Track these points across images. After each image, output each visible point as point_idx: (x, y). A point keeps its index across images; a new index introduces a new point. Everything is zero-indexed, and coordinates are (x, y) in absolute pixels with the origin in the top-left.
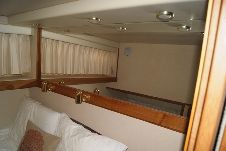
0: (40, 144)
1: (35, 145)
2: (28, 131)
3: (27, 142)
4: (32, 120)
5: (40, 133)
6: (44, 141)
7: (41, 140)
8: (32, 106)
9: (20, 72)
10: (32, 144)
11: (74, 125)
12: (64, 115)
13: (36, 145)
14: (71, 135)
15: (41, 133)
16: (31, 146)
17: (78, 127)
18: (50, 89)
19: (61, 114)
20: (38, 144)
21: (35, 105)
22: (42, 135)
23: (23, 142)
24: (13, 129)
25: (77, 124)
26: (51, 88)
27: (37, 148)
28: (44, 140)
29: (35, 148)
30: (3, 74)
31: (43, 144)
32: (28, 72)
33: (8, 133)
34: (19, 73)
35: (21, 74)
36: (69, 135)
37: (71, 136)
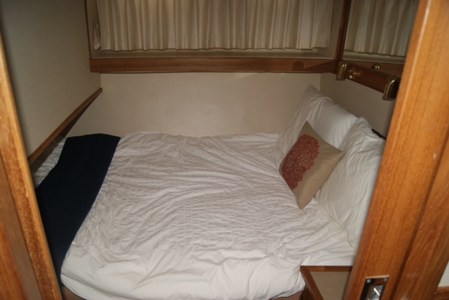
0: (311, 156)
1: (304, 156)
2: (301, 137)
3: (296, 151)
4: (312, 123)
5: (316, 140)
6: (318, 153)
7: (315, 151)
8: (317, 101)
9: (310, 45)
10: (302, 155)
11: (372, 137)
12: (362, 120)
13: (306, 156)
14: (361, 150)
15: (319, 141)
16: (299, 158)
17: (377, 140)
18: (351, 77)
19: (357, 118)
20: (309, 155)
21: (321, 100)
22: (318, 144)
23: (291, 152)
24: (283, 136)
25: (378, 137)
26: (353, 75)
27: (306, 161)
28: (318, 151)
29: (304, 161)
30: (284, 48)
31: (316, 157)
32: (324, 46)
33: (275, 140)
34: (308, 48)
35: (312, 48)
36: (359, 149)
37: (360, 152)
